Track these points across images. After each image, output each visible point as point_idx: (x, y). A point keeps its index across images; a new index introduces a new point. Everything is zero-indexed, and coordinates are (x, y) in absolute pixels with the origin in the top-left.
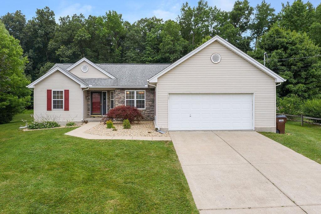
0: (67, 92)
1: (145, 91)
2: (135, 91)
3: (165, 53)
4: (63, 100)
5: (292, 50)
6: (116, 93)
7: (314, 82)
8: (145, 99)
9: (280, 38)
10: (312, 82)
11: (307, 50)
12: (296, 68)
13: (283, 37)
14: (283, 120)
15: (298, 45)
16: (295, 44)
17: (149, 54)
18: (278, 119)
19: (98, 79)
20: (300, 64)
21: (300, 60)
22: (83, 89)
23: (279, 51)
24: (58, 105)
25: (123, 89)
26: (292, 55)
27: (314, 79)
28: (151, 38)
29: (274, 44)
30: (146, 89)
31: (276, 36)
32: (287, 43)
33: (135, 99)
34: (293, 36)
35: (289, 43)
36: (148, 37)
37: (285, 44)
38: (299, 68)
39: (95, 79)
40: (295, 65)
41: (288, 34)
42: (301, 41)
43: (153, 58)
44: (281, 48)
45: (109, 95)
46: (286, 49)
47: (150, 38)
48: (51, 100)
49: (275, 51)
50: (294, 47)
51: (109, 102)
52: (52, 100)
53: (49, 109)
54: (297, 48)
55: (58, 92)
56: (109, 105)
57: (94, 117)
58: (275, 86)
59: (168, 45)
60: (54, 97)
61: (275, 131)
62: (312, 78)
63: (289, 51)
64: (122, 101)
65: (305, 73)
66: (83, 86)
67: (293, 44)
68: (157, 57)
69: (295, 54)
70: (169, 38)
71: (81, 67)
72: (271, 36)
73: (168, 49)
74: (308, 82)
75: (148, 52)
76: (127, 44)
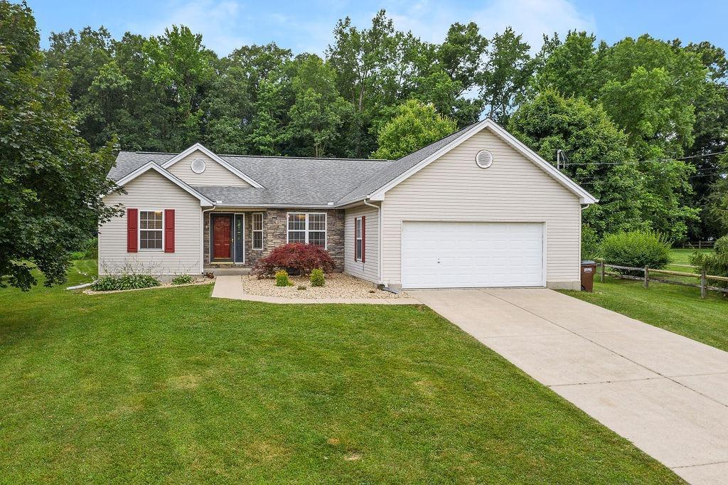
0: (170, 214)
1: (326, 214)
2: (307, 215)
3: (302, 127)
4: (163, 230)
5: (578, 137)
6: (270, 217)
7: (616, 199)
8: (326, 231)
9: (555, 112)
10: (612, 200)
11: (605, 138)
12: (585, 173)
13: (562, 112)
14: (590, 269)
15: (589, 130)
16: (584, 127)
17: (264, 128)
18: (583, 266)
19: (229, 188)
20: (593, 166)
21: (593, 158)
22: (203, 208)
23: (556, 139)
24: (151, 242)
25: (284, 210)
26: (578, 148)
27: (617, 195)
28: (271, 94)
29: (546, 124)
30: (328, 210)
31: (549, 109)
32: (569, 124)
33: (307, 231)
34: (579, 110)
35: (573, 125)
36: (264, 91)
37: (565, 125)
38: (590, 173)
39: (222, 188)
40: (584, 168)
41: (570, 105)
42: (595, 122)
43: (274, 137)
44: (558, 133)
45: (250, 221)
46: (567, 134)
47: (268, 92)
48: (137, 231)
49: (549, 138)
50: (581, 132)
51: (249, 235)
52: (139, 229)
53: (132, 248)
54: (587, 133)
55: (151, 214)
56: (250, 242)
57: (218, 266)
58: (580, 209)
59: (309, 109)
60: (144, 225)
61: (579, 288)
62: (614, 191)
63: (572, 140)
64: (282, 234)
65: (602, 182)
66: (205, 203)
67: (580, 125)
68: (283, 136)
69: (584, 145)
70: (311, 95)
71: (192, 162)
72: (538, 109)
73: (310, 118)
74: (605, 200)
75: (263, 124)
76: (216, 103)
